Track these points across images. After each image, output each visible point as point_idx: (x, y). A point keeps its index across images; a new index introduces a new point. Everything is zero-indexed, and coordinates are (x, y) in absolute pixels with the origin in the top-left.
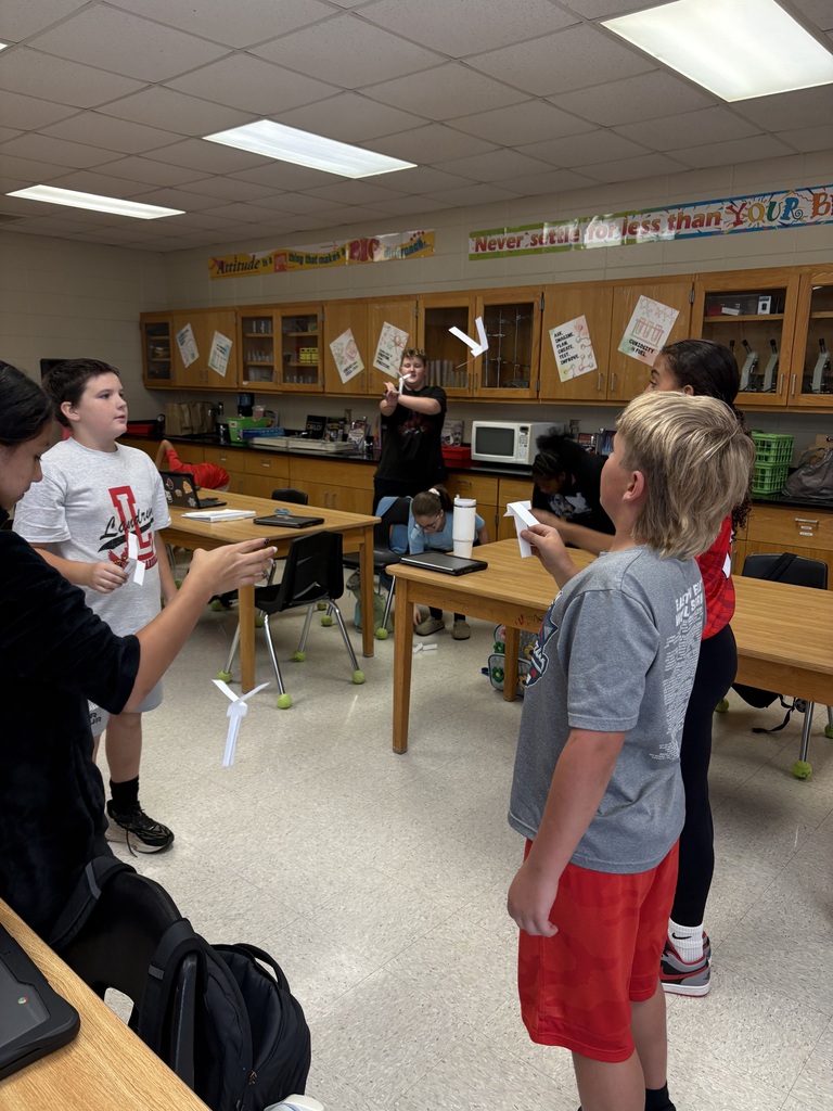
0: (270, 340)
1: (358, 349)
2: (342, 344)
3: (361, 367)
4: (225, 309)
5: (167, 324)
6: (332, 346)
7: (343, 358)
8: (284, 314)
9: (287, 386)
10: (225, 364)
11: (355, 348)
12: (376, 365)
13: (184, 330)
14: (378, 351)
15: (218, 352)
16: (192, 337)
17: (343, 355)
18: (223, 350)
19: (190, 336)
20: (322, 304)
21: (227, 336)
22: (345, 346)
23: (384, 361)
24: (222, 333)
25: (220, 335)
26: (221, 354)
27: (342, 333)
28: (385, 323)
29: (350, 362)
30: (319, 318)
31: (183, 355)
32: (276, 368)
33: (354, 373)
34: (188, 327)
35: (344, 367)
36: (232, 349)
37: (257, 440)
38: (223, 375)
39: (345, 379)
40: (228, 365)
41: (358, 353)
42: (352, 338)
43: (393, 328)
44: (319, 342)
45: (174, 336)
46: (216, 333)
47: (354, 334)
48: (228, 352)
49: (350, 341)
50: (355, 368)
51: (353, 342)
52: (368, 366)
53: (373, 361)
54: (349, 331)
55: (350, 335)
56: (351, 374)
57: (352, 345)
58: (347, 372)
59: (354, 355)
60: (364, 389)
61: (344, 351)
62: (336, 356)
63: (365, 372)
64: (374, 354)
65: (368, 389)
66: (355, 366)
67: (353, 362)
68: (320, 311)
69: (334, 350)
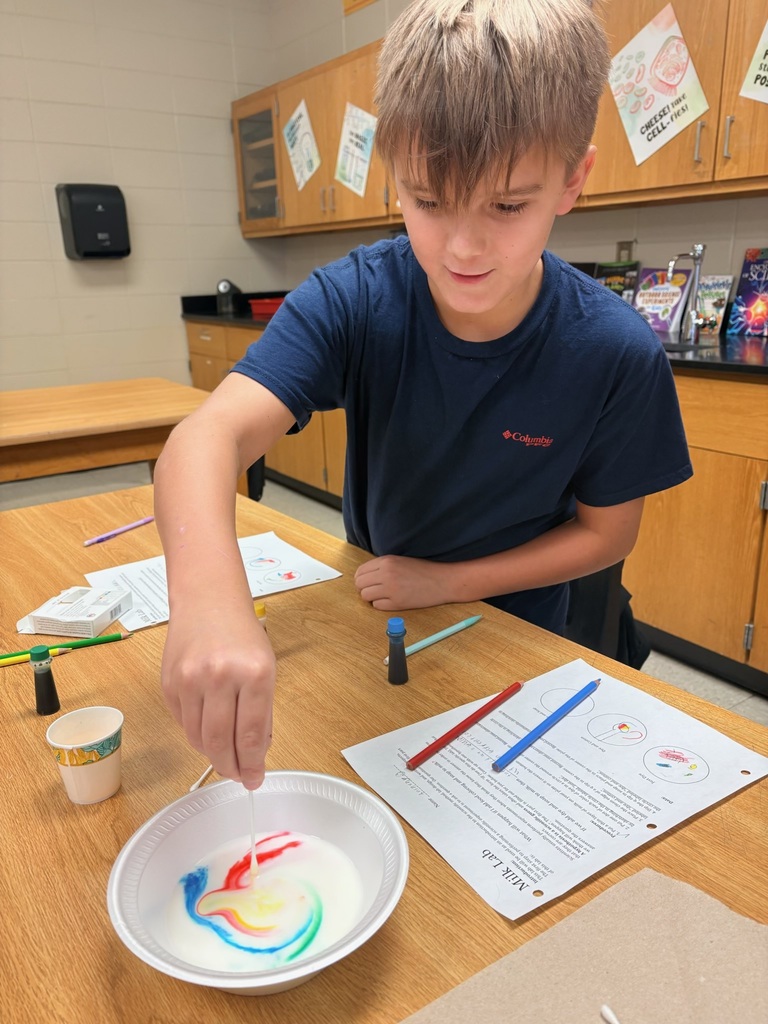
1: (692, 55)
2: (641, 55)
3: (697, 106)
7: (642, 93)
10: (364, 170)
11: (685, 54)
12: (751, 90)
14: (763, 47)
16: (309, 128)
17: (644, 84)
19: (304, 126)
21: (368, 109)
22: (648, 61)
24: (360, 106)
25: (360, 112)
26: (357, 152)
27: (642, 26)
29: (664, 100)
31: (295, 167)
33: (674, 129)
35: (645, 117)
38: (361, 193)
39: (642, 150)
40: (369, 173)
41: (691, 69)
42: (674, 30)
45: (280, 134)
46: (349, 107)
47: (681, 15)
48: (370, 144)
49: (668, 41)
50: (677, 114)
51: (676, 42)
52: (724, 99)
53: (740, 83)
54: (668, 11)
55: (669, 25)
56: (664, 132)
57: (673, 51)
58: (650, 131)
59: (679, 75)
60: (701, 168)
61: (647, 75)
62: (622, 94)
63: (714, 115)
64: (746, 59)
65: (717, 168)
66: (678, 107)
67: (674, 99)
69: (617, 79)
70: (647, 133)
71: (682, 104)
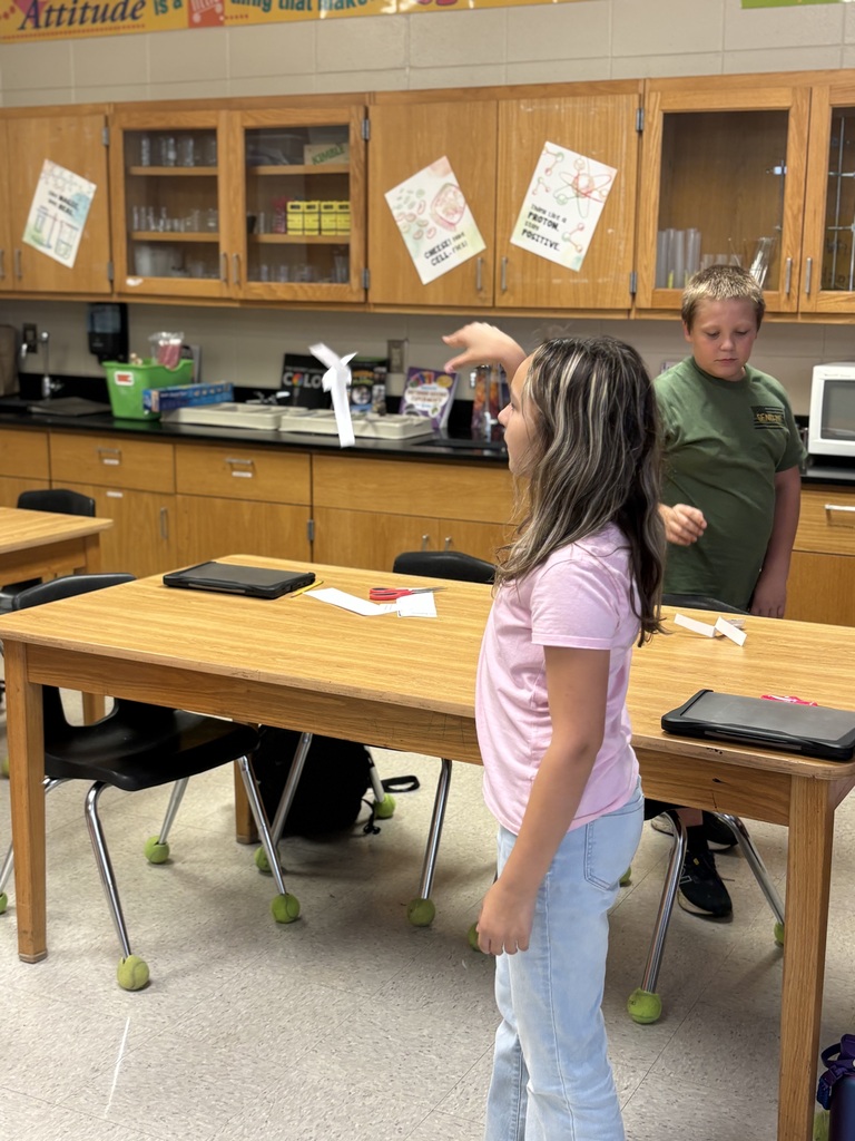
0: (211, 182)
1: (468, 202)
2: (421, 193)
3: (475, 245)
4: (74, 111)
6: (392, 197)
7: (423, 224)
8: (251, 123)
9: (259, 290)
10: (74, 238)
11: (461, 201)
12: (518, 239)
14: (526, 208)
15: (53, 210)
17: (425, 216)
18: (68, 205)
20: (364, 103)
21: (81, 173)
22: (429, 198)
23: (544, 230)
24: (66, 166)
25: (58, 170)
26: (62, 215)
27: (421, 166)
28: (549, 145)
29: (444, 234)
30: (355, 134)
32: (223, 249)
33: (455, 259)
35: (428, 245)
36: (94, 203)
37: (188, 416)
38: (69, 262)
39: (428, 272)
40: (83, 242)
41: (467, 212)
42: (451, 178)
43: (571, 156)
44: (355, 189)
46: (48, 165)
47: (457, 168)
48: (83, 211)
49: (445, 186)
50: (458, 248)
51: (453, 189)
52: (498, 243)
53: (510, 232)
54: (443, 162)
55: (446, 173)
56: (447, 260)
57: (451, 195)
58: (434, 256)
59: (457, 217)
60: (482, 294)
61: (428, 210)
62: (404, 221)
63: (491, 253)
64: (514, 215)
65: (497, 296)
66: (459, 242)
67: (455, 234)
68: (362, 116)
69: (399, 207)
70: (431, 258)
71: (462, 240)
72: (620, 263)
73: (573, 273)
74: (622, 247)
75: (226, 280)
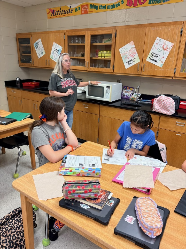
0: (84, 46)
1: (137, 51)
3: (138, 61)
5: (29, 39)
6: (120, 50)
7: (127, 56)
8: (92, 34)
12: (148, 60)
13: (37, 41)
15: (55, 52)
16: (42, 45)
17: (127, 54)
18: (57, 51)
19: (40, 44)
20: (116, 29)
21: (60, 45)
22: (128, 50)
23: (154, 58)
24: (57, 43)
27: (127, 43)
28: (158, 38)
29: (131, 58)
30: (113, 36)
31: (37, 53)
33: (133, 64)
34: (40, 40)
35: (127, 60)
36: (62, 50)
41: (137, 54)
43: (163, 40)
44: (113, 48)
45: (32, 45)
46: (54, 43)
47: (135, 44)
48: (60, 52)
49: (132, 47)
51: (134, 48)
52: (143, 60)
53: (146, 58)
54: (132, 42)
55: (133, 45)
56: (131, 64)
57: (133, 50)
58: (128, 63)
59: (134, 54)
60: (138, 72)
62: (123, 55)
63: (141, 63)
64: (147, 55)
65: (142, 72)
67: (133, 58)
68: (115, 32)
69: (122, 52)
71: (135, 60)
72: (172, 66)
73: (160, 68)
74: (173, 62)
75: (86, 67)
